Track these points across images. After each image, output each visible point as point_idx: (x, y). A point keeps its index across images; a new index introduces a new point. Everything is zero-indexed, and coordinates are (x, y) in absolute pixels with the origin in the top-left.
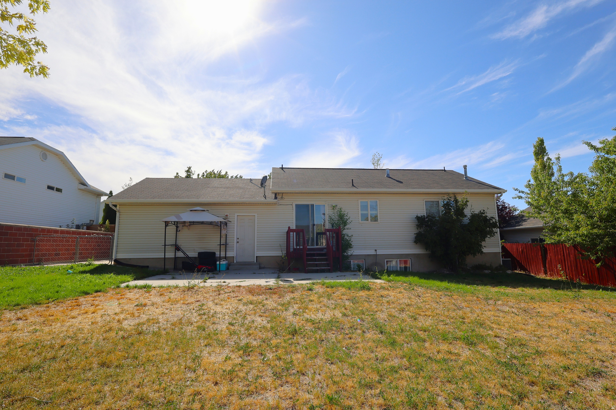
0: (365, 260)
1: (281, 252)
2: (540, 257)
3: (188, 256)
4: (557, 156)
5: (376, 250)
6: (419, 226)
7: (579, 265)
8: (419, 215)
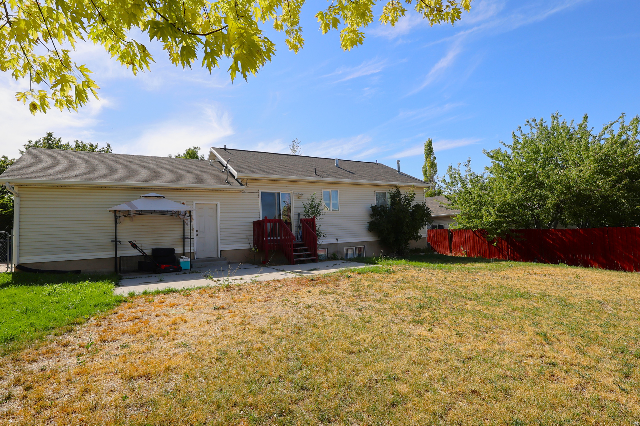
0: (327, 249)
1: (248, 245)
2: (447, 240)
3: (145, 254)
4: (468, 160)
5: (337, 239)
6: (372, 216)
7: (476, 245)
8: (373, 205)
